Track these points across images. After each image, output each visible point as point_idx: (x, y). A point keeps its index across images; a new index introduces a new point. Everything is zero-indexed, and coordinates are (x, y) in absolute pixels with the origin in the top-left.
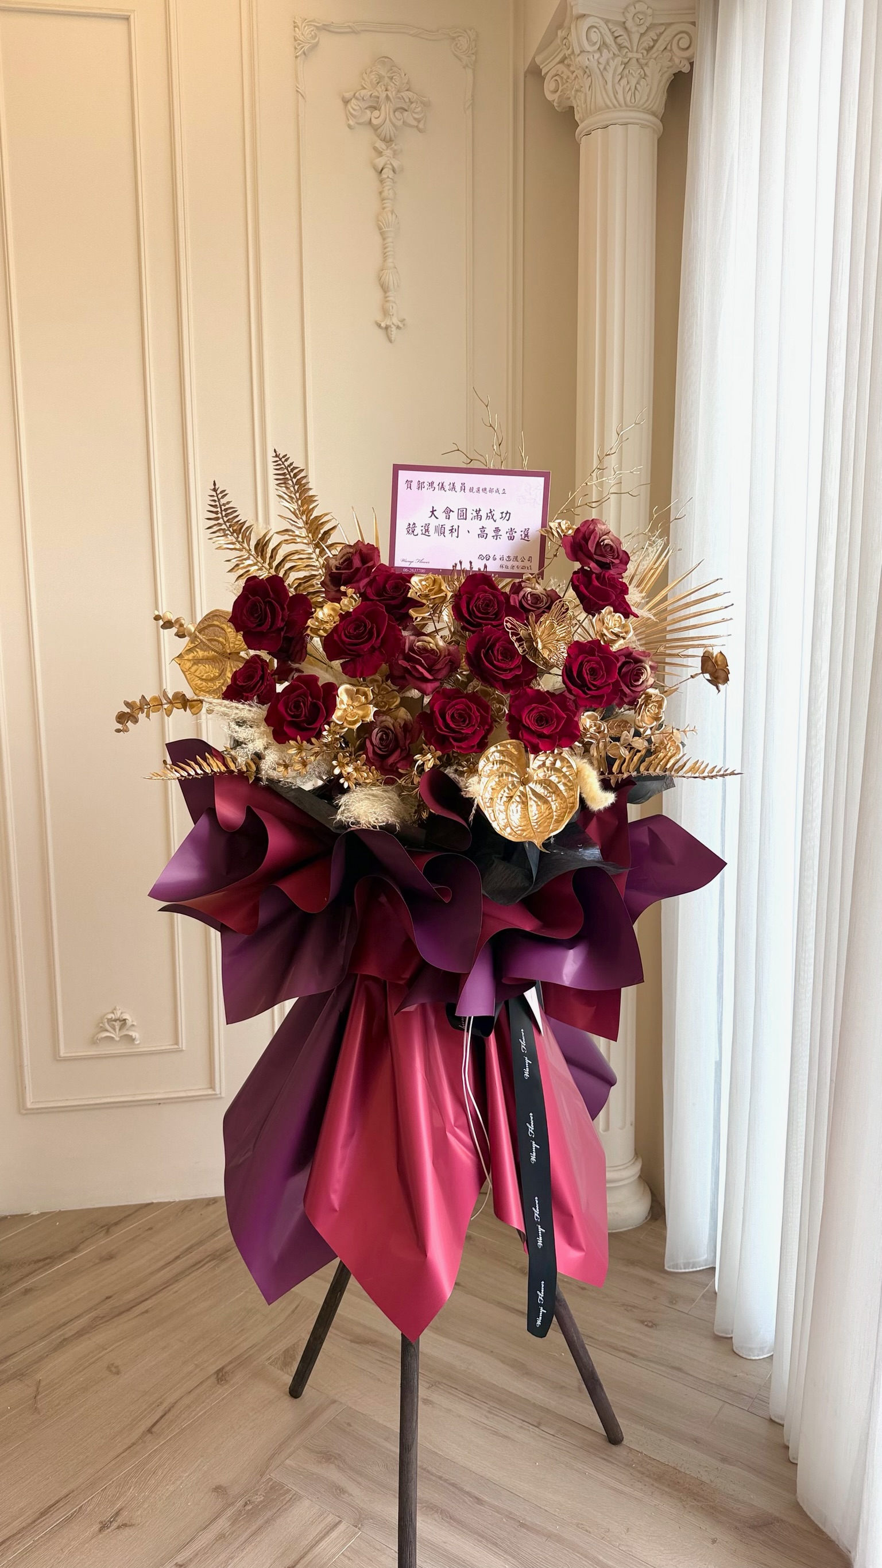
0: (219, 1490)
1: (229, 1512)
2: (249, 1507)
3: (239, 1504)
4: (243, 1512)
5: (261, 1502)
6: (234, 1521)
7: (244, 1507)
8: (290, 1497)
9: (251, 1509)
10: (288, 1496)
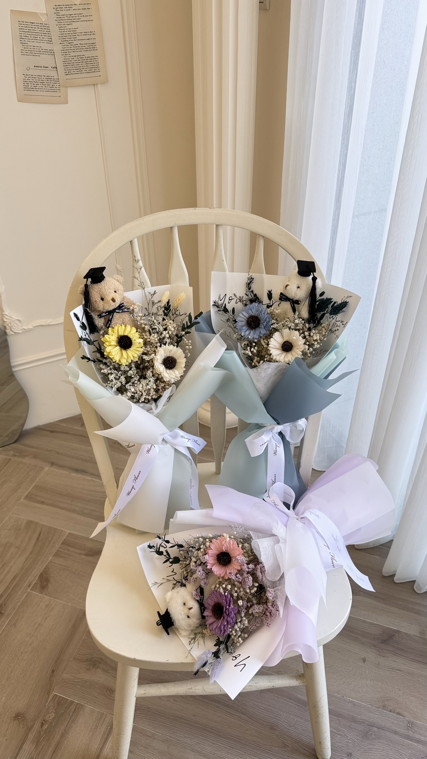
0: (19, 717)
1: (31, 736)
2: (45, 727)
3: (37, 726)
4: (42, 733)
5: (53, 719)
6: (37, 742)
7: (42, 727)
8: (74, 708)
9: (47, 728)
10: (73, 707)
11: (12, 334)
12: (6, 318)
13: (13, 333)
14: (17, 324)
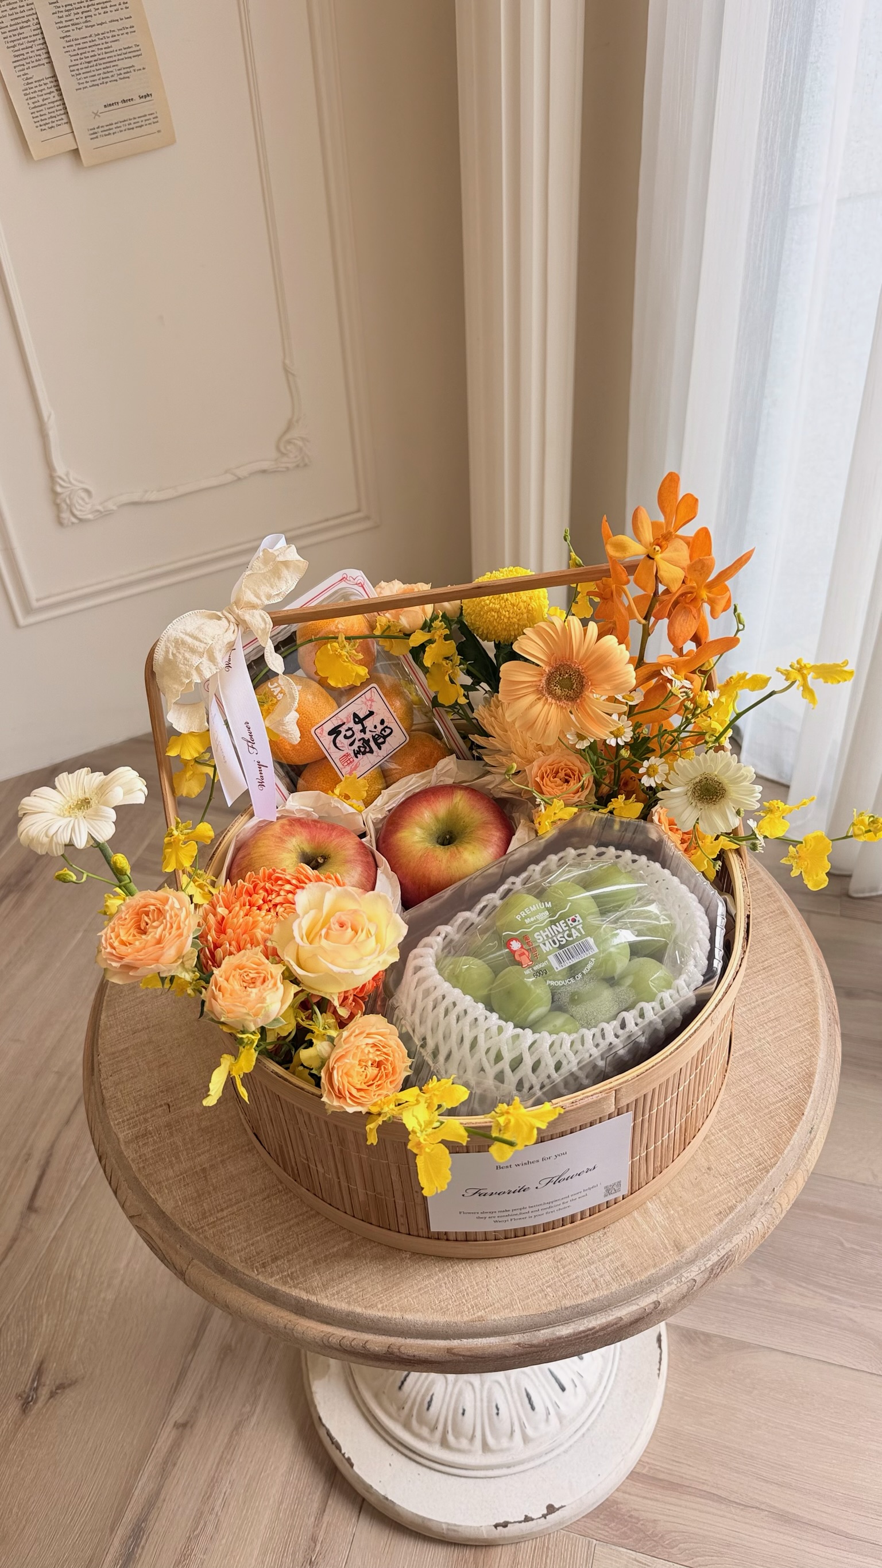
11: (73, 523)
12: (61, 486)
13: (74, 520)
14: (83, 499)
